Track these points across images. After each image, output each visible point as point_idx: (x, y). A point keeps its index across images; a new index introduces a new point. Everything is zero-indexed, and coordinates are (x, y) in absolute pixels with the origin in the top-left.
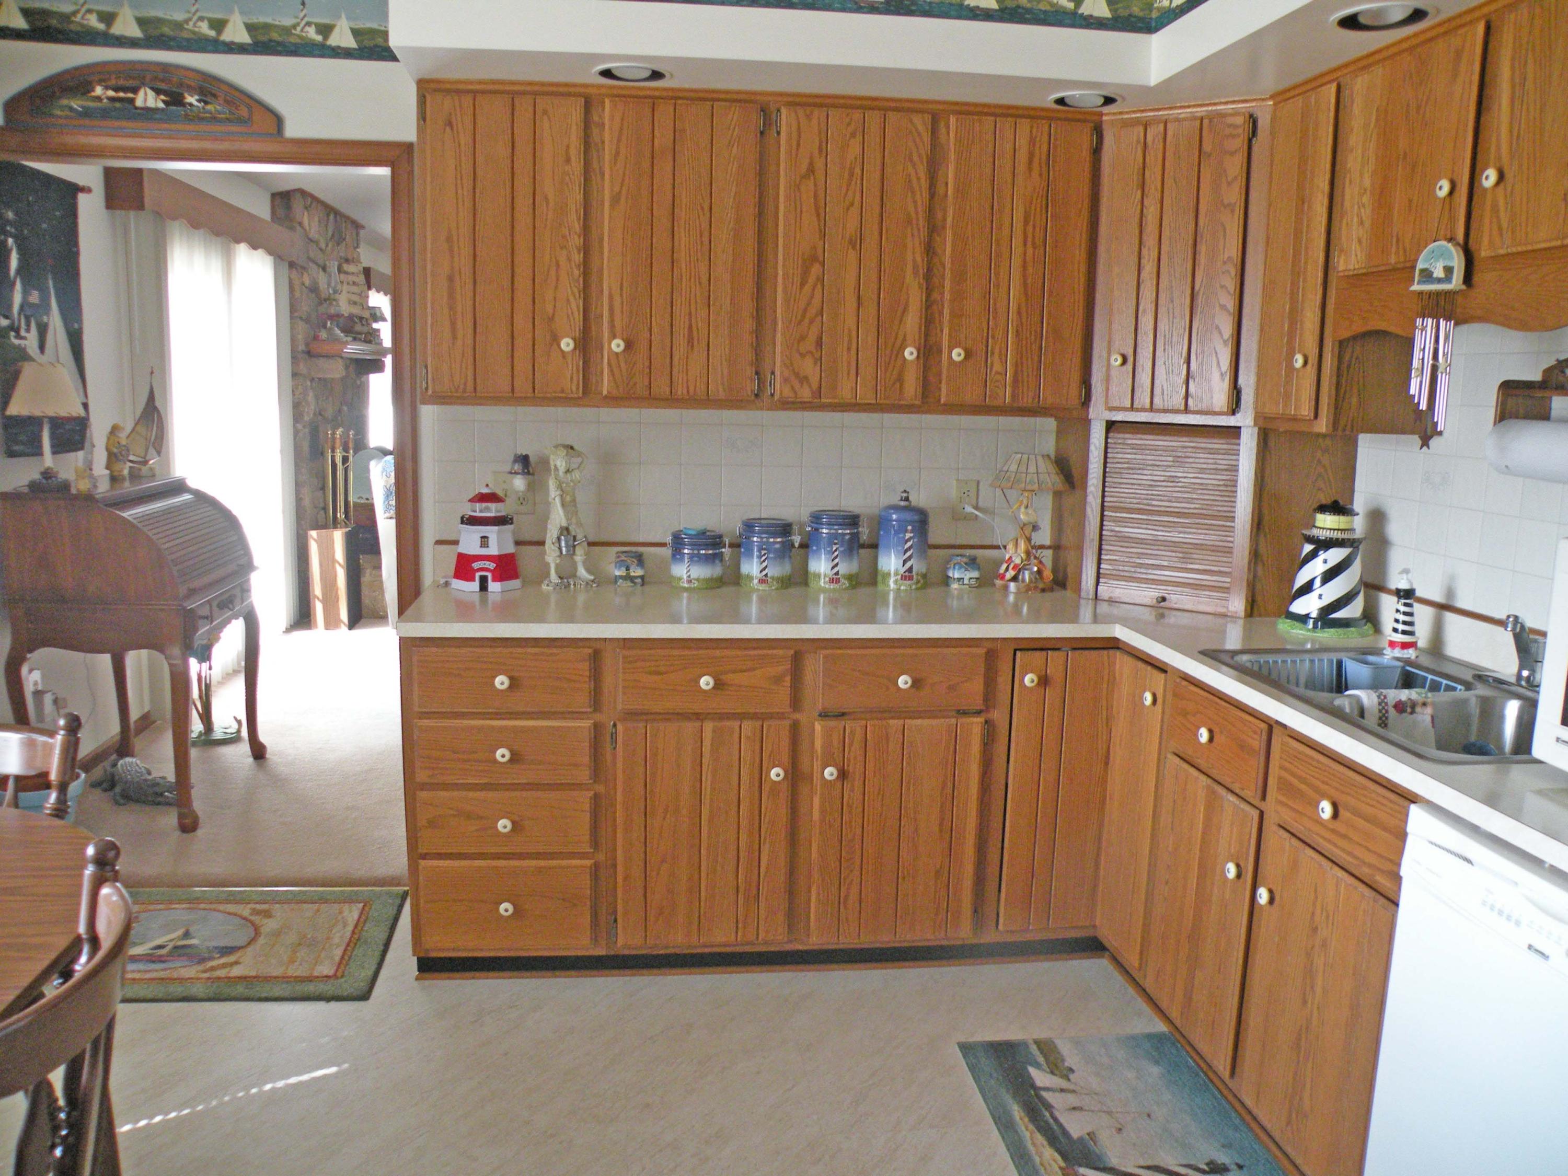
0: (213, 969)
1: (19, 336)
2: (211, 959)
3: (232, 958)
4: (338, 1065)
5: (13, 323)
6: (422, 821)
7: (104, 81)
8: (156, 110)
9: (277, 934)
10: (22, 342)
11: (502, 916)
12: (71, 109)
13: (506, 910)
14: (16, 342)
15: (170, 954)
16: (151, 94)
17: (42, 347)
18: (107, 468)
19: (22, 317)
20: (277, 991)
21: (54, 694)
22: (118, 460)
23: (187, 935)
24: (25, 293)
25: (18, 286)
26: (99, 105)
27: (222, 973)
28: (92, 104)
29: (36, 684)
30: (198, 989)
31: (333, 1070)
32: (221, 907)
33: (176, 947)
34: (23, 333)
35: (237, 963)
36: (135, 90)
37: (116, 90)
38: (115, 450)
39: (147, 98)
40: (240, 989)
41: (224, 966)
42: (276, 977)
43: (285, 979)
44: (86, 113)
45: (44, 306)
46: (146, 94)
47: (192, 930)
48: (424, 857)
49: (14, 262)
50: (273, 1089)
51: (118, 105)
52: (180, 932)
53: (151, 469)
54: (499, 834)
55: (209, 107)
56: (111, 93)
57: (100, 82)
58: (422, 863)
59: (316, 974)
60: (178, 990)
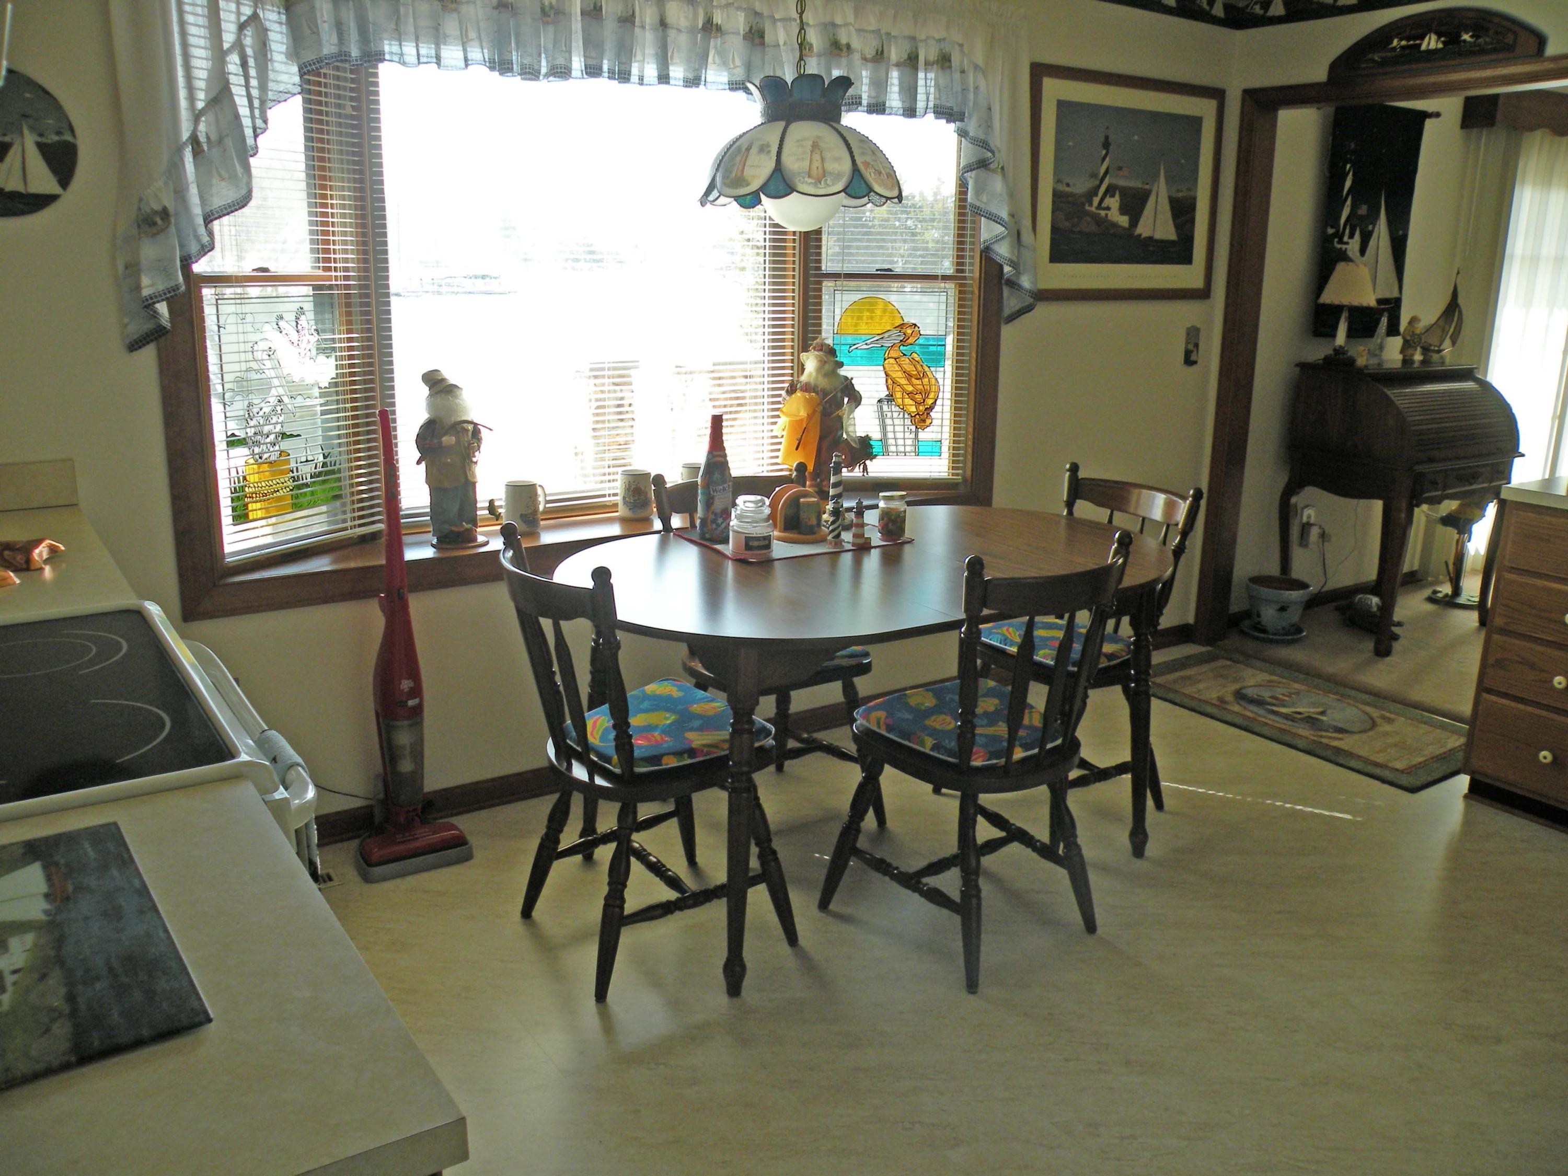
0: (1321, 736)
1: (1341, 241)
2: (1327, 731)
3: (1340, 736)
4: (1354, 816)
5: (1338, 231)
6: (1491, 661)
7: (1400, 34)
8: (1436, 51)
9: (1386, 734)
10: (1344, 247)
11: (1540, 762)
12: (1373, 61)
13: (1545, 758)
14: (1339, 246)
15: (1301, 719)
16: (1434, 37)
17: (1363, 251)
18: (1402, 352)
19: (1348, 227)
20: (1353, 763)
21: (1320, 527)
22: (1410, 346)
23: (1323, 713)
24: (1354, 207)
25: (1349, 202)
26: (1393, 54)
27: (1324, 741)
28: (1389, 54)
29: (1309, 517)
30: (1300, 743)
31: (1349, 817)
32: (1361, 706)
33: (1309, 717)
34: (1346, 239)
35: (1341, 739)
36: (1422, 38)
37: (1408, 39)
38: (1408, 338)
39: (1431, 42)
40: (1328, 753)
41: (1330, 738)
42: (1359, 757)
43: (1367, 761)
44: (1384, 63)
45: (1373, 216)
46: (1430, 38)
47: (1329, 712)
48: (1489, 691)
49: (1348, 184)
50: (1300, 810)
51: (1407, 51)
52: (1320, 710)
53: (1442, 357)
54: (1553, 688)
55: (1481, 41)
56: (1404, 43)
57: (1396, 36)
58: (1485, 695)
59: (1390, 765)
60: (1288, 738)
